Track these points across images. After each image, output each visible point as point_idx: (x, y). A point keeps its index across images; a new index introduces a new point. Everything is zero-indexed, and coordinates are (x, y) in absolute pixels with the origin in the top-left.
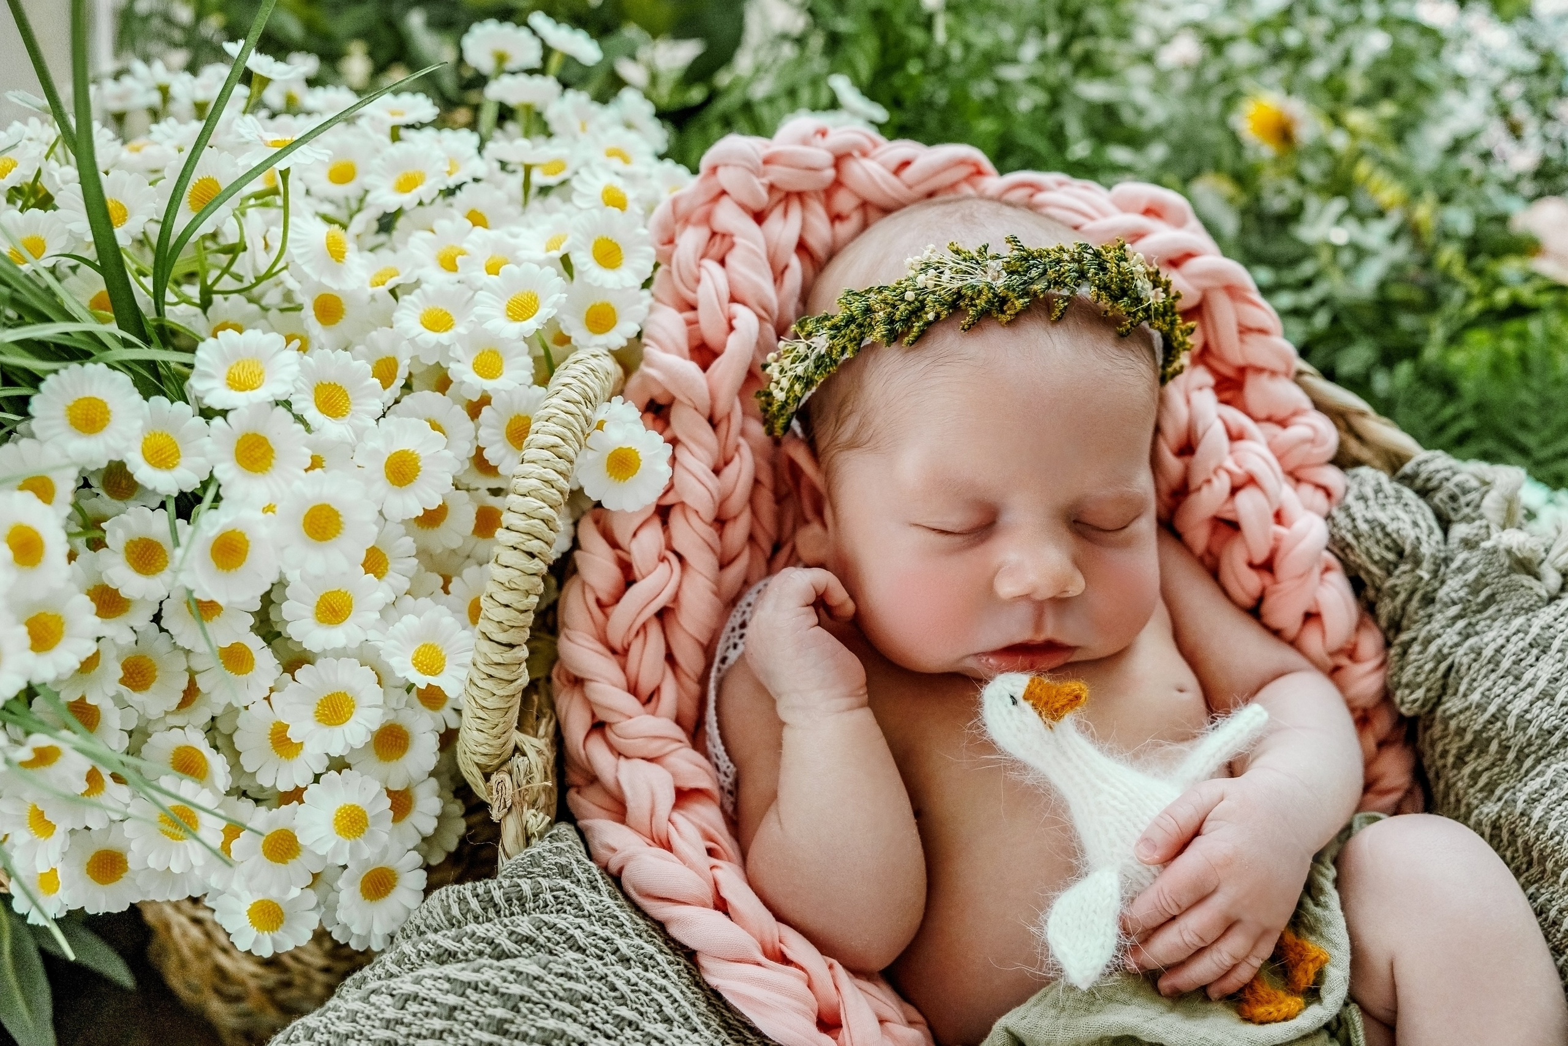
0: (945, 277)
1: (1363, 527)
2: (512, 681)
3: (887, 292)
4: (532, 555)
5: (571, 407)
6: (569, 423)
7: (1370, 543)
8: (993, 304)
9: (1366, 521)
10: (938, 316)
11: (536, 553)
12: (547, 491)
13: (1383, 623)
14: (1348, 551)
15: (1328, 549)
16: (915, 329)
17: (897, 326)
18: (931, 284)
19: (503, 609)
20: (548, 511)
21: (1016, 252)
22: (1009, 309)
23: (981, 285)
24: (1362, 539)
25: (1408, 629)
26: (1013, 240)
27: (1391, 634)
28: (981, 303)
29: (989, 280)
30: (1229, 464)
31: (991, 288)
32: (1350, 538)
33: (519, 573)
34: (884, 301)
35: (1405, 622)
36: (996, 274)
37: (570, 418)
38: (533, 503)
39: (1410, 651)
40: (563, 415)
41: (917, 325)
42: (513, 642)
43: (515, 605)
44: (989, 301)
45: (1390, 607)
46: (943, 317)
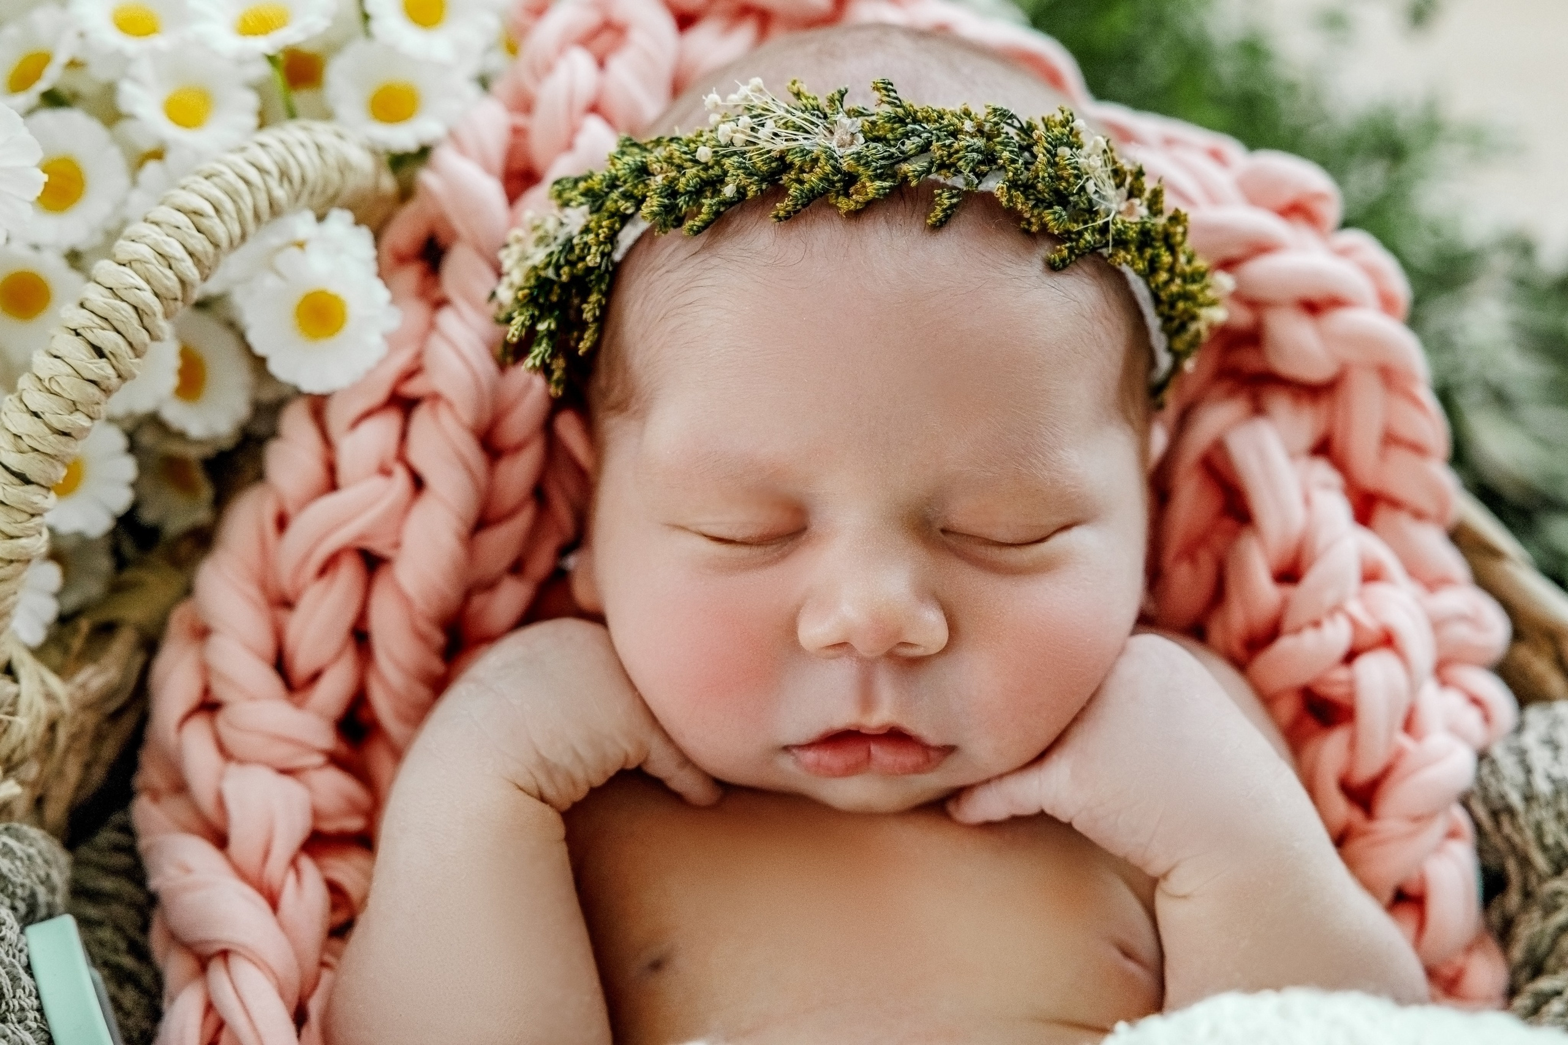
0: (764, 133)
1: (1542, 786)
2: (12, 537)
3: (674, 146)
4: (100, 353)
5: (253, 175)
6: (237, 191)
7: (1545, 815)
8: (832, 183)
9: (1550, 778)
10: (741, 192)
11: (106, 352)
12: (158, 269)
13: (1518, 953)
14: (1505, 820)
15: (1465, 802)
16: (705, 209)
17: (681, 201)
18: (739, 139)
19: (28, 417)
20: (147, 297)
21: (888, 108)
22: (857, 192)
23: (816, 151)
24: (1535, 805)
25: (1555, 972)
26: (886, 87)
27: (1524, 975)
28: (812, 179)
29: (834, 145)
30: (1355, 608)
31: (832, 157)
32: (1515, 799)
33: (70, 370)
34: (669, 160)
35: (1551, 962)
36: (848, 138)
37: (242, 186)
38: (130, 277)
39: (1545, 1009)
40: (231, 177)
41: (708, 203)
42: (31, 475)
43: (47, 417)
44: (825, 178)
45: (1537, 928)
46: (750, 194)
